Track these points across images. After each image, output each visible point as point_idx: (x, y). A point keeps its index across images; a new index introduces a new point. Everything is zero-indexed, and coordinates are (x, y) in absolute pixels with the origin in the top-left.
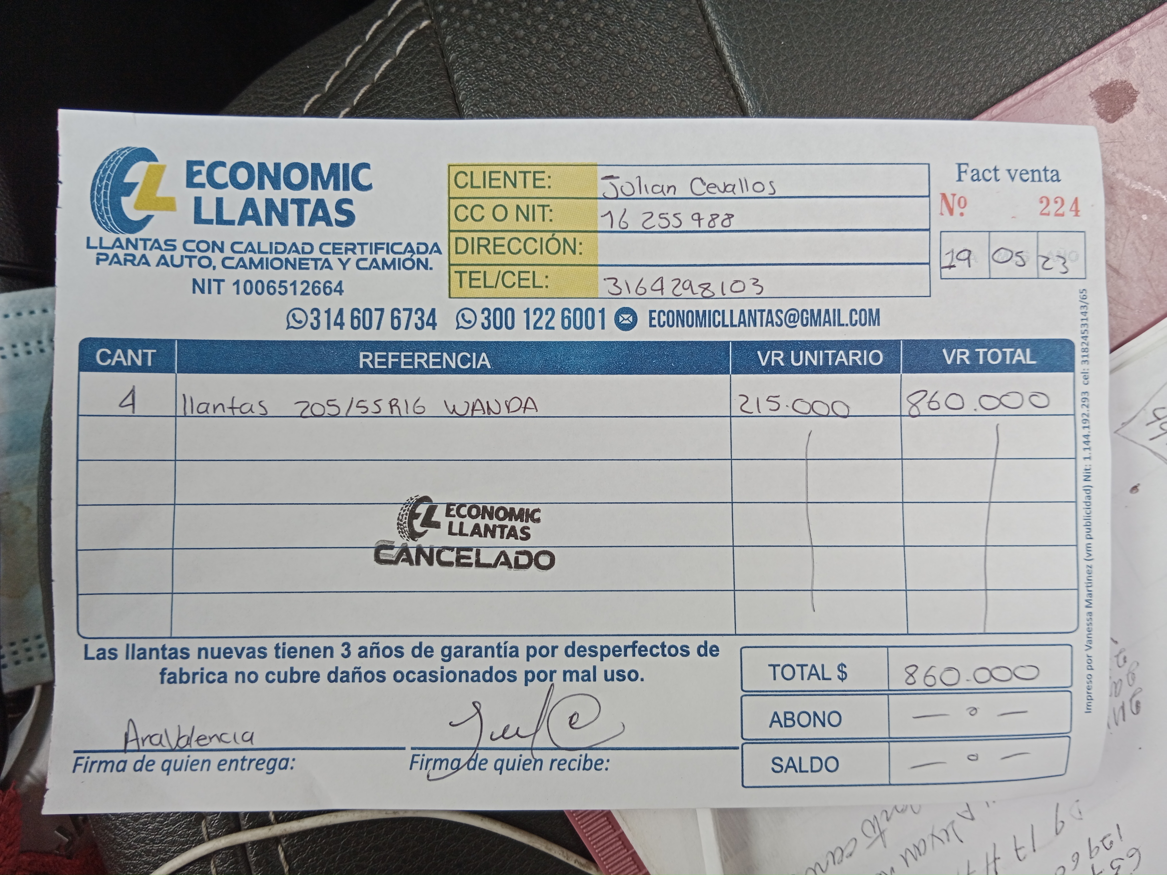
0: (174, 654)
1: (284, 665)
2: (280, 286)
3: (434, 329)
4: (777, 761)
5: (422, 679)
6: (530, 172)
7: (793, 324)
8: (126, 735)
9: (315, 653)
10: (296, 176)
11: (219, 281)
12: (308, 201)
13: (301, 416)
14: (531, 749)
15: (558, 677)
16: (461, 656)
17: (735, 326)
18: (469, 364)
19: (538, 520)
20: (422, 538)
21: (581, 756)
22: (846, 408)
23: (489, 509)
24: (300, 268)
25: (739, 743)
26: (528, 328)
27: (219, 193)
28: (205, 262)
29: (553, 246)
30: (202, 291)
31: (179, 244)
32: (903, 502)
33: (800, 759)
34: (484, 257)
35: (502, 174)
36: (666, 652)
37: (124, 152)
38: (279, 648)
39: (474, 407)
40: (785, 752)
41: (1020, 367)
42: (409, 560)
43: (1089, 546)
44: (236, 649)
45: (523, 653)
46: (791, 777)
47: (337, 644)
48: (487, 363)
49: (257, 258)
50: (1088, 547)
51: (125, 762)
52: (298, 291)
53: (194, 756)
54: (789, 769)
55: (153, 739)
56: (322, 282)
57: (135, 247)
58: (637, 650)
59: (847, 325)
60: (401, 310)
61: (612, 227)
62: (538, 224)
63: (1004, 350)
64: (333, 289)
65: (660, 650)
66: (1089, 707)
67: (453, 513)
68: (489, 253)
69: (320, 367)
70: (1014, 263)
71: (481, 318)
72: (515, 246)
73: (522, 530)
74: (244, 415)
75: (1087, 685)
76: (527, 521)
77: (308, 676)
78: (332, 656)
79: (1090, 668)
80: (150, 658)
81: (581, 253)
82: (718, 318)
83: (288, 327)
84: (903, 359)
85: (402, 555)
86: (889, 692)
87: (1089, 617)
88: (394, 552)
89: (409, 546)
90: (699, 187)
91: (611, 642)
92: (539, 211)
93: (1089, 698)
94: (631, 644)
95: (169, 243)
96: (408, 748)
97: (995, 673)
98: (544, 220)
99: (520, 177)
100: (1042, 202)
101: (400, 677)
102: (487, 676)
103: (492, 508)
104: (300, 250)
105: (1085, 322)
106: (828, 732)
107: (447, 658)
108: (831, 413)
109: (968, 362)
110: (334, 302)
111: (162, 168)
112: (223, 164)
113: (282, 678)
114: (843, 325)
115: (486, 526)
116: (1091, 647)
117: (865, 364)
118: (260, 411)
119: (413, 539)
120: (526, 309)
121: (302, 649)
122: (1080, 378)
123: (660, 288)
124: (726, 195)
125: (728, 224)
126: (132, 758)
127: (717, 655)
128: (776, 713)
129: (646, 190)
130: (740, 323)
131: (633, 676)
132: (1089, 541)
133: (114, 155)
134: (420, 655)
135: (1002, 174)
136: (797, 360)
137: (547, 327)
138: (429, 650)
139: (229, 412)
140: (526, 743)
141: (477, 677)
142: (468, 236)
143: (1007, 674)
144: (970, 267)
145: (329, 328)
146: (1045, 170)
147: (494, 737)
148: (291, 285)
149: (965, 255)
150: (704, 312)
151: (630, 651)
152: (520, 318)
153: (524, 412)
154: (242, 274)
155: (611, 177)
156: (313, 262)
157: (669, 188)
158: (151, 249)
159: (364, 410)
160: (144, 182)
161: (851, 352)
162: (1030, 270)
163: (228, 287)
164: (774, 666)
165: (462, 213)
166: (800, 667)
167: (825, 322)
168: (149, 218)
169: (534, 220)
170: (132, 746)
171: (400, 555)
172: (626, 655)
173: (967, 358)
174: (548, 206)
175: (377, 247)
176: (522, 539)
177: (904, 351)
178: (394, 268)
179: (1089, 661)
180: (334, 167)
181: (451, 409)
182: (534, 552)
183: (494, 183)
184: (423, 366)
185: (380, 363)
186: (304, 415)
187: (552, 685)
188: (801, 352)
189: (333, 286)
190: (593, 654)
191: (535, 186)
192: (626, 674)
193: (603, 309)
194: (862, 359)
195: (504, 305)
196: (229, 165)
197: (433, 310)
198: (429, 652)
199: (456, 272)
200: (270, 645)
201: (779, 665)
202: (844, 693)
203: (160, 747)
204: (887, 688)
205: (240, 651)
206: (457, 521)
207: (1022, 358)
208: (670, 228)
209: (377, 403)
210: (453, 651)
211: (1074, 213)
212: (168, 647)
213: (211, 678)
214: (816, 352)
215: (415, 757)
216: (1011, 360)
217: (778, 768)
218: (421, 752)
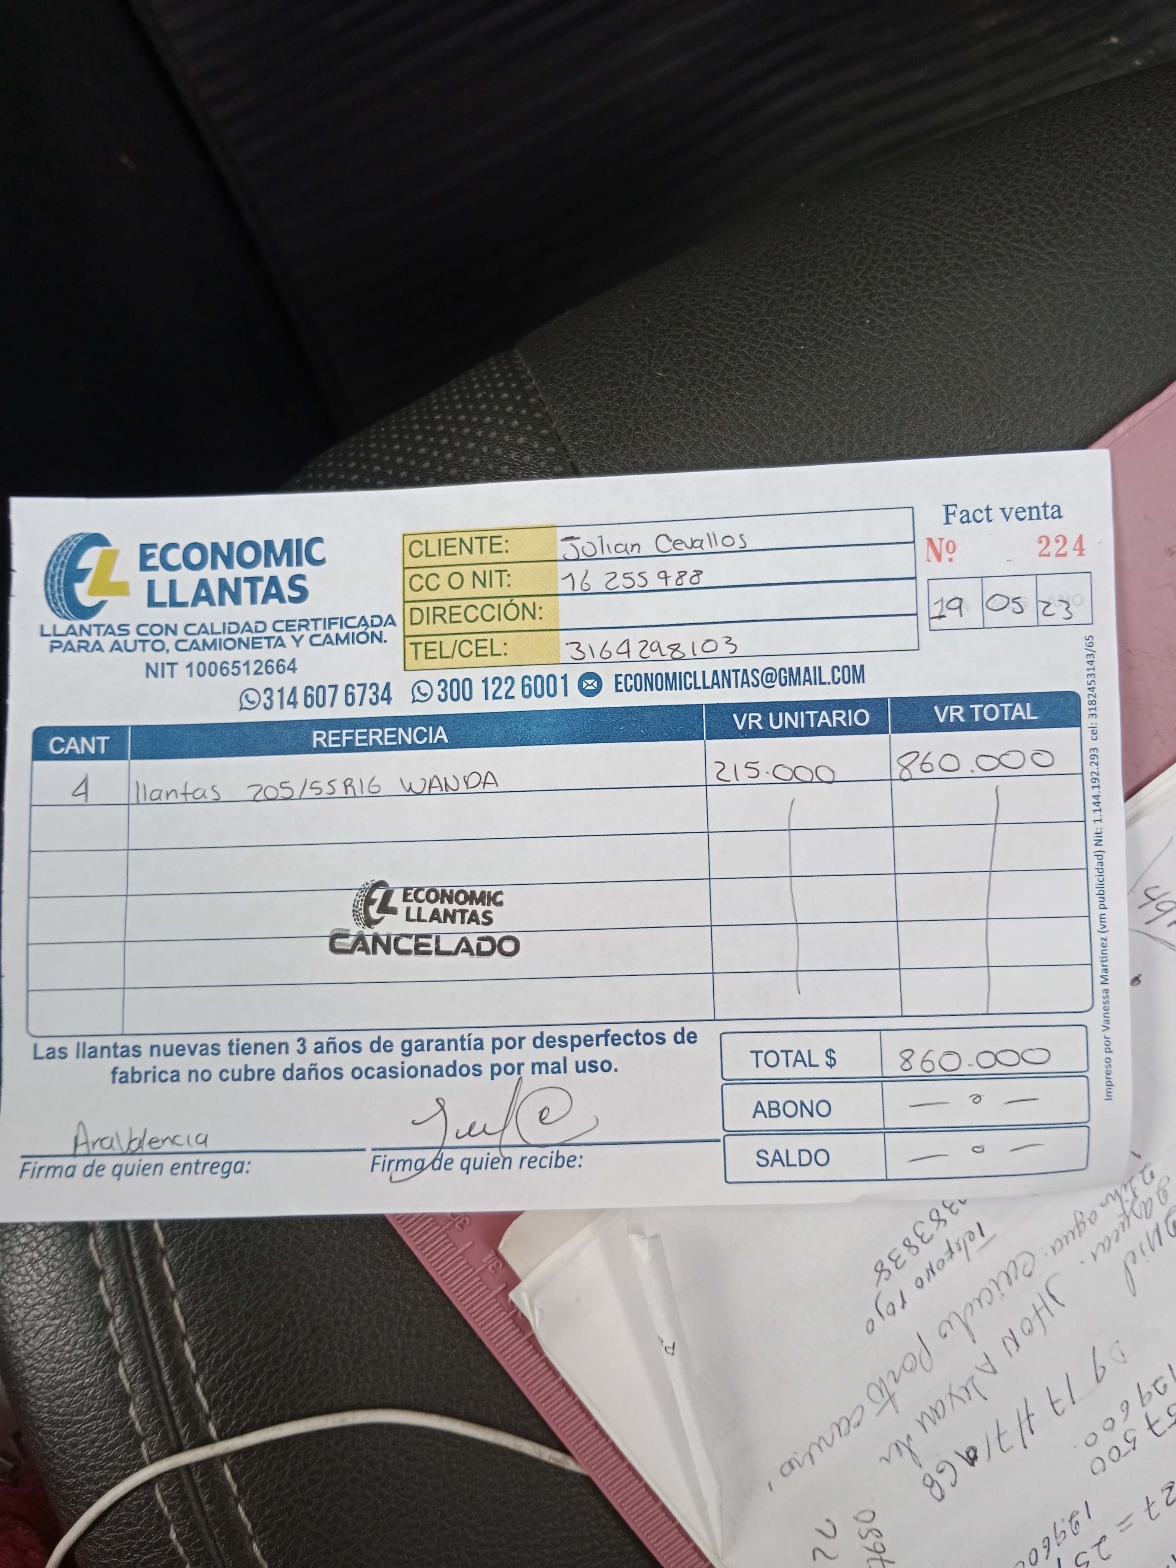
0: (125, 1053)
1: (238, 1062)
2: (233, 667)
3: (389, 703)
4: (762, 1154)
5: (382, 1075)
6: (486, 537)
7: (770, 684)
8: (76, 1138)
9: (270, 1049)
10: (249, 554)
11: (172, 664)
12: (260, 579)
13: (254, 800)
14: (500, 1147)
15: (526, 1070)
16: (422, 1050)
17: (708, 688)
18: (426, 739)
19: (501, 904)
20: (379, 925)
21: (552, 1152)
22: (831, 772)
23: (448, 892)
24: (253, 647)
25: (720, 1135)
26: (486, 698)
27: (172, 575)
28: (158, 646)
29: (512, 612)
30: (155, 675)
31: (132, 629)
32: (895, 874)
33: (787, 1152)
34: (440, 626)
35: (458, 541)
36: (641, 1040)
37: (77, 538)
38: (233, 1044)
39: (431, 784)
40: (771, 1144)
41: (1020, 724)
42: (365, 949)
43: (1102, 916)
44: (189, 1046)
45: (488, 1045)
46: (777, 1171)
47: (292, 1040)
48: (444, 737)
49: (210, 639)
50: (1102, 918)
51: (74, 1167)
52: (252, 670)
53: (146, 1160)
54: (775, 1163)
55: (104, 1142)
56: (276, 661)
57: (89, 633)
58: (609, 1039)
59: (829, 683)
60: (356, 685)
61: (573, 589)
62: (496, 590)
63: (1001, 705)
64: (286, 667)
65: (634, 1039)
66: (1109, 1094)
67: (411, 897)
68: (445, 622)
69: (273, 748)
70: (1011, 610)
71: (438, 690)
72: (472, 614)
73: (484, 915)
74: (197, 801)
75: (1106, 1069)
76: (489, 905)
77: (263, 1074)
78: (287, 1052)
79: (1108, 1050)
80: (102, 1056)
81: (541, 618)
82: (690, 680)
83: (241, 709)
84: (891, 718)
85: (358, 943)
86: (882, 1079)
87: (1105, 995)
88: (350, 941)
89: (365, 933)
90: (664, 545)
91: (582, 1032)
92: (496, 576)
93: (1109, 1084)
94: (603, 1033)
95: (122, 628)
96: (369, 1149)
97: (999, 1057)
98: (501, 585)
99: (476, 543)
100: (1041, 542)
101: (358, 1073)
102: (451, 1071)
103: (451, 891)
104: (253, 629)
105: (1091, 672)
106: (816, 1122)
107: (407, 1053)
108: (815, 779)
109: (962, 720)
110: (287, 681)
111: (115, 553)
112: (175, 546)
113: (236, 1076)
114: (825, 683)
115: (446, 912)
116: (1108, 1028)
117: (850, 724)
118: (211, 796)
119: (369, 927)
120: (484, 679)
121: (256, 1045)
122: (1087, 733)
123: (626, 651)
124: (694, 550)
125: (697, 581)
126: (81, 1163)
127: (695, 1042)
128: (759, 1103)
129: (609, 550)
130: (713, 684)
131: (606, 1066)
132: (1103, 911)
133: (67, 541)
134: (379, 1050)
135: (996, 514)
136: (776, 723)
137: (507, 697)
138: (388, 1044)
139: (181, 799)
140: (494, 1140)
141: (439, 1071)
142: (423, 606)
143: (1014, 1059)
144: (961, 616)
145: (282, 707)
146: (1045, 506)
147: (459, 1135)
148: (244, 665)
149: (956, 603)
150: (675, 674)
151: (602, 1040)
152: (478, 688)
153: (484, 788)
154: (196, 656)
155: (572, 538)
156: (266, 641)
157: (633, 546)
158: (104, 635)
159: (318, 791)
160: (98, 568)
161: (834, 712)
162: (1029, 617)
163: (181, 670)
164: (757, 1052)
165: (417, 583)
166: (784, 1053)
167: (805, 681)
168: (102, 603)
169: (491, 586)
170: (81, 1150)
171: (356, 943)
172: (598, 1045)
173: (962, 715)
174: (506, 571)
175: (331, 622)
176: (484, 924)
177: (892, 710)
178: (348, 643)
179: (1108, 1043)
180: (287, 543)
181: (407, 788)
182: (497, 938)
183: (449, 550)
184: (378, 743)
185: (334, 742)
186: (257, 798)
187: (520, 1078)
188: (781, 714)
189: (286, 664)
190: (563, 1044)
191: (492, 552)
192: (598, 1065)
193: (566, 675)
194: (846, 720)
195: (461, 675)
196: (182, 547)
197: (388, 685)
198: (388, 1047)
199: (411, 644)
200: (223, 1041)
201: (762, 1052)
202: (834, 1080)
203: (110, 1151)
204: (880, 1075)
205: (192, 1048)
206: (414, 906)
207: (1022, 713)
208: (636, 588)
209: (331, 783)
210: (414, 1045)
211: (1078, 552)
212: (120, 1044)
213: (164, 1077)
214: (796, 714)
215: (377, 1158)
216: (1010, 715)
217: (763, 1162)
218: (382, 1153)
